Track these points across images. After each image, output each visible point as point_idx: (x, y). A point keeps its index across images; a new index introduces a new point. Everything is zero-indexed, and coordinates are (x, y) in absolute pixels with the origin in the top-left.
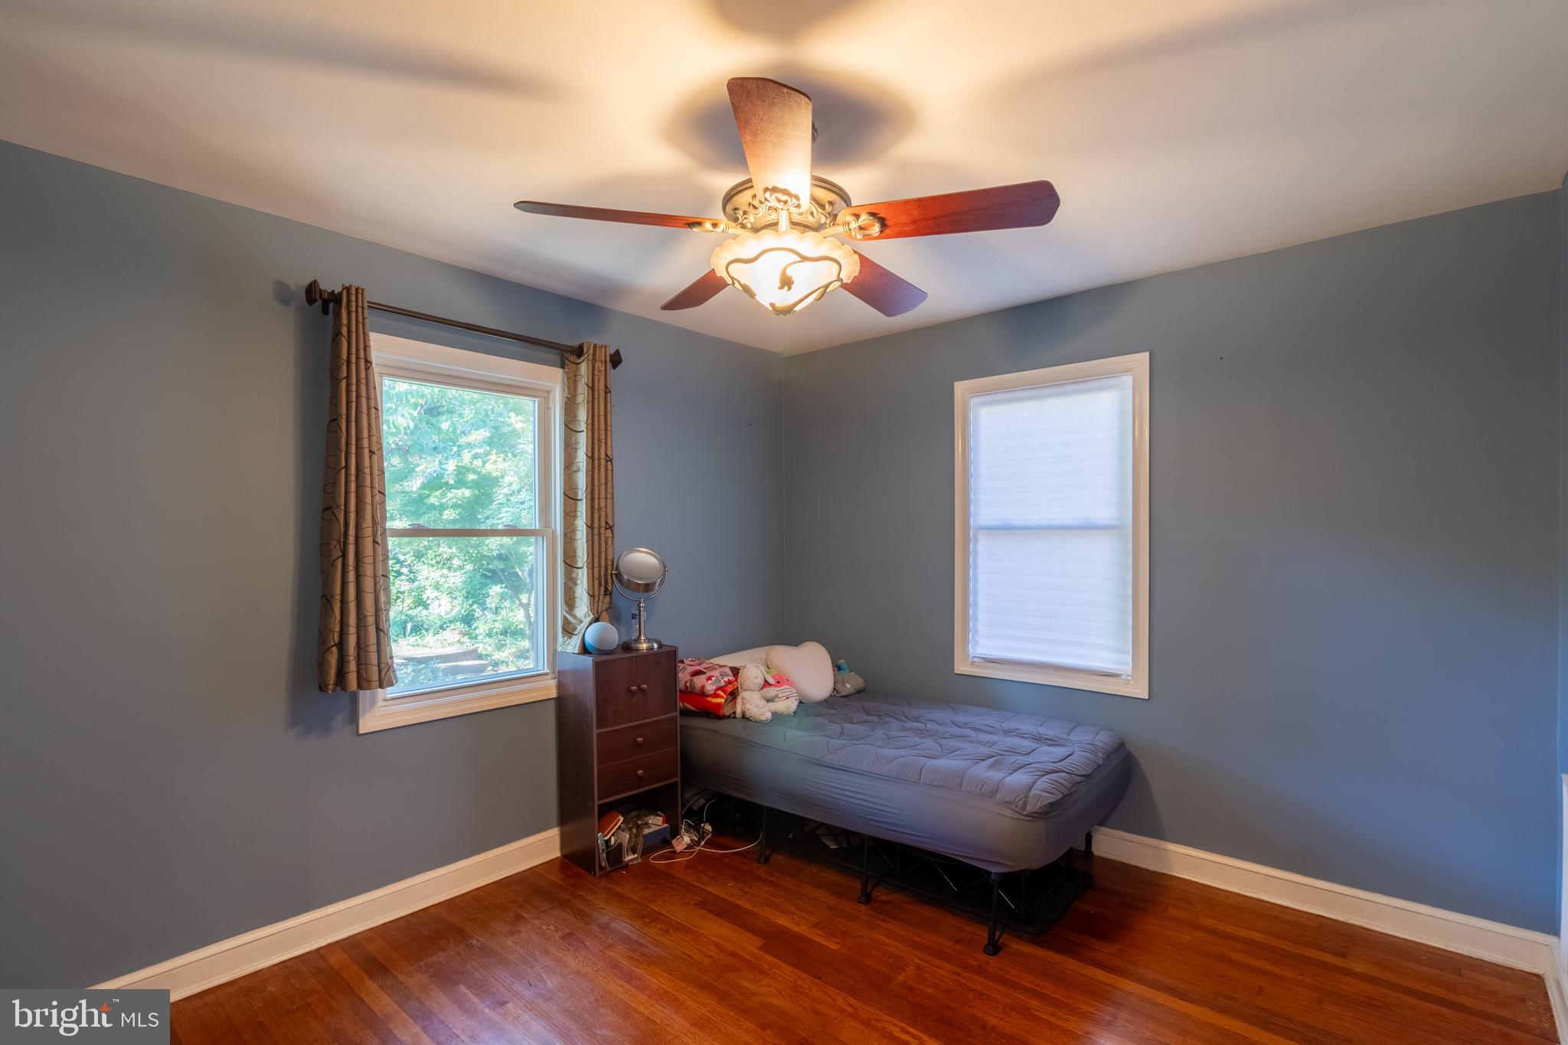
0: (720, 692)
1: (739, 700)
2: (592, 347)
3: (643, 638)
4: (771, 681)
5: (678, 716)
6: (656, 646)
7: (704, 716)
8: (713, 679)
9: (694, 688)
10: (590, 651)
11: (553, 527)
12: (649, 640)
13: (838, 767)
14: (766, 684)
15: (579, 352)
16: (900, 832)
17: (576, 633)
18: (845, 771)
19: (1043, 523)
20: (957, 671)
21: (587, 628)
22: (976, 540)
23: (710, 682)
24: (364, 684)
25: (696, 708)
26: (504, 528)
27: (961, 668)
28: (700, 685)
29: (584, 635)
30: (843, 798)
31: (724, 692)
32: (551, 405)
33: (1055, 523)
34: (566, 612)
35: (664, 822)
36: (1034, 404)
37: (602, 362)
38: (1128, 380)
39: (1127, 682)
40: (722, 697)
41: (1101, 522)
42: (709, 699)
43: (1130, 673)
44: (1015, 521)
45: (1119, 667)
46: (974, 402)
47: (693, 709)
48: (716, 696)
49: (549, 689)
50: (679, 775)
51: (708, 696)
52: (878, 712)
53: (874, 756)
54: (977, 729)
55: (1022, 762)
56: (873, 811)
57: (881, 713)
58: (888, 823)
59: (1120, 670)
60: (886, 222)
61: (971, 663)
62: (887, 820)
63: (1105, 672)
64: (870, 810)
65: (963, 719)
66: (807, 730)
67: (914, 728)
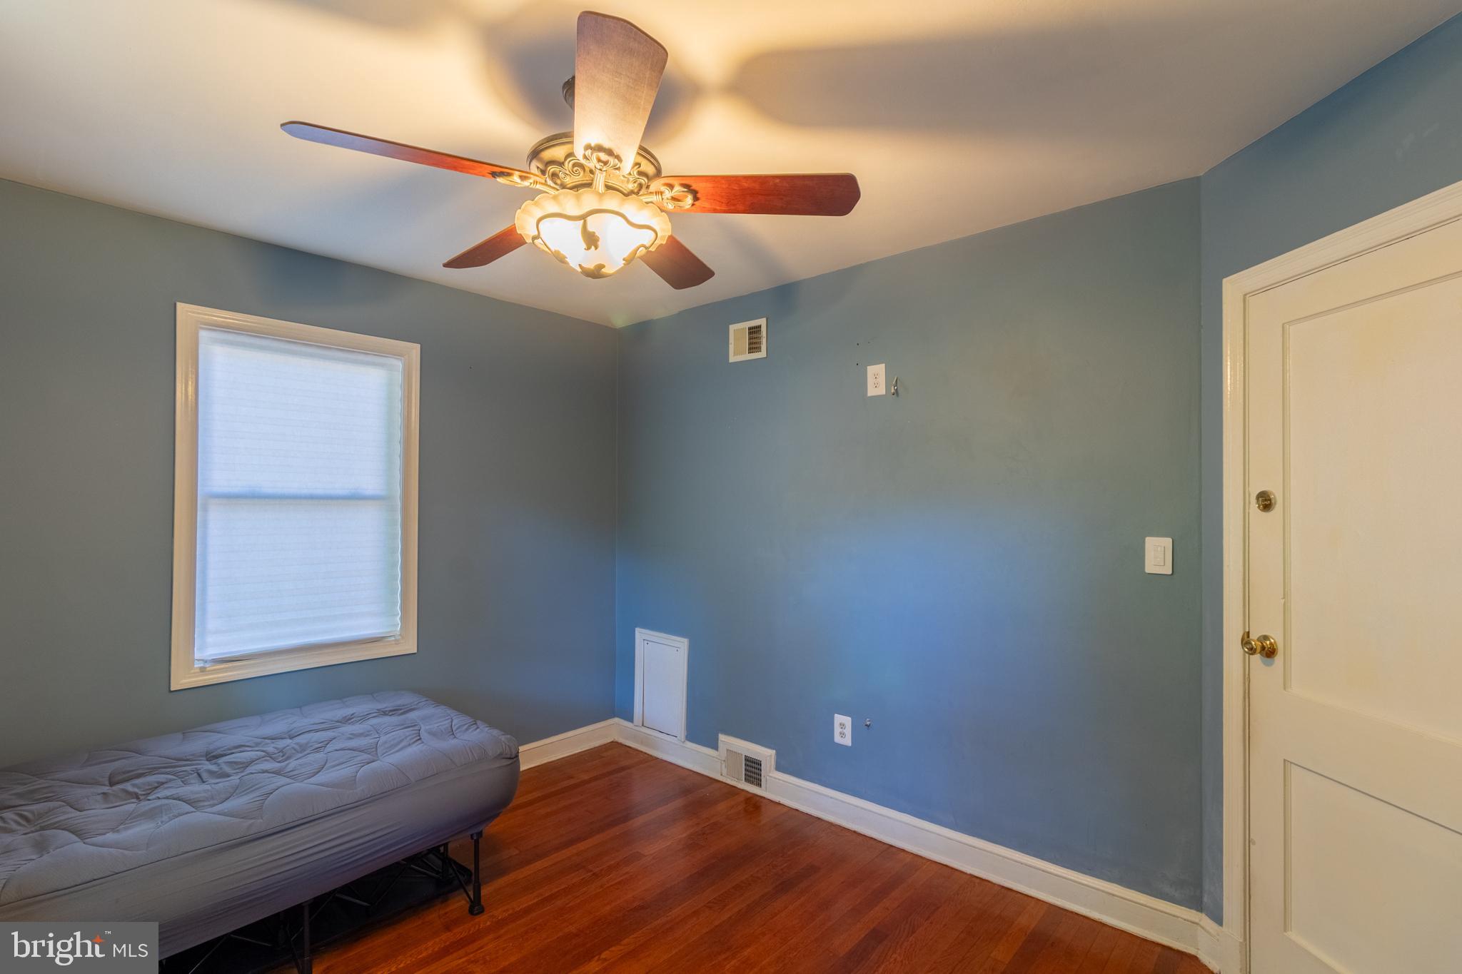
13: (284, 827)
16: (390, 853)
18: (304, 824)
19: (305, 492)
20: (176, 686)
22: (205, 510)
27: (182, 680)
30: (303, 862)
33: (320, 492)
36: (292, 359)
38: (399, 364)
39: (397, 642)
41: (370, 493)
43: (398, 633)
44: (268, 488)
45: (388, 630)
46: (203, 334)
52: (124, 773)
53: (325, 789)
54: (317, 731)
55: (444, 727)
56: (354, 850)
57: (140, 771)
58: (374, 853)
59: (389, 632)
60: (699, 195)
61: (198, 670)
62: (373, 850)
63: (372, 638)
64: (346, 853)
65: (269, 730)
66: (114, 830)
67: (256, 757)
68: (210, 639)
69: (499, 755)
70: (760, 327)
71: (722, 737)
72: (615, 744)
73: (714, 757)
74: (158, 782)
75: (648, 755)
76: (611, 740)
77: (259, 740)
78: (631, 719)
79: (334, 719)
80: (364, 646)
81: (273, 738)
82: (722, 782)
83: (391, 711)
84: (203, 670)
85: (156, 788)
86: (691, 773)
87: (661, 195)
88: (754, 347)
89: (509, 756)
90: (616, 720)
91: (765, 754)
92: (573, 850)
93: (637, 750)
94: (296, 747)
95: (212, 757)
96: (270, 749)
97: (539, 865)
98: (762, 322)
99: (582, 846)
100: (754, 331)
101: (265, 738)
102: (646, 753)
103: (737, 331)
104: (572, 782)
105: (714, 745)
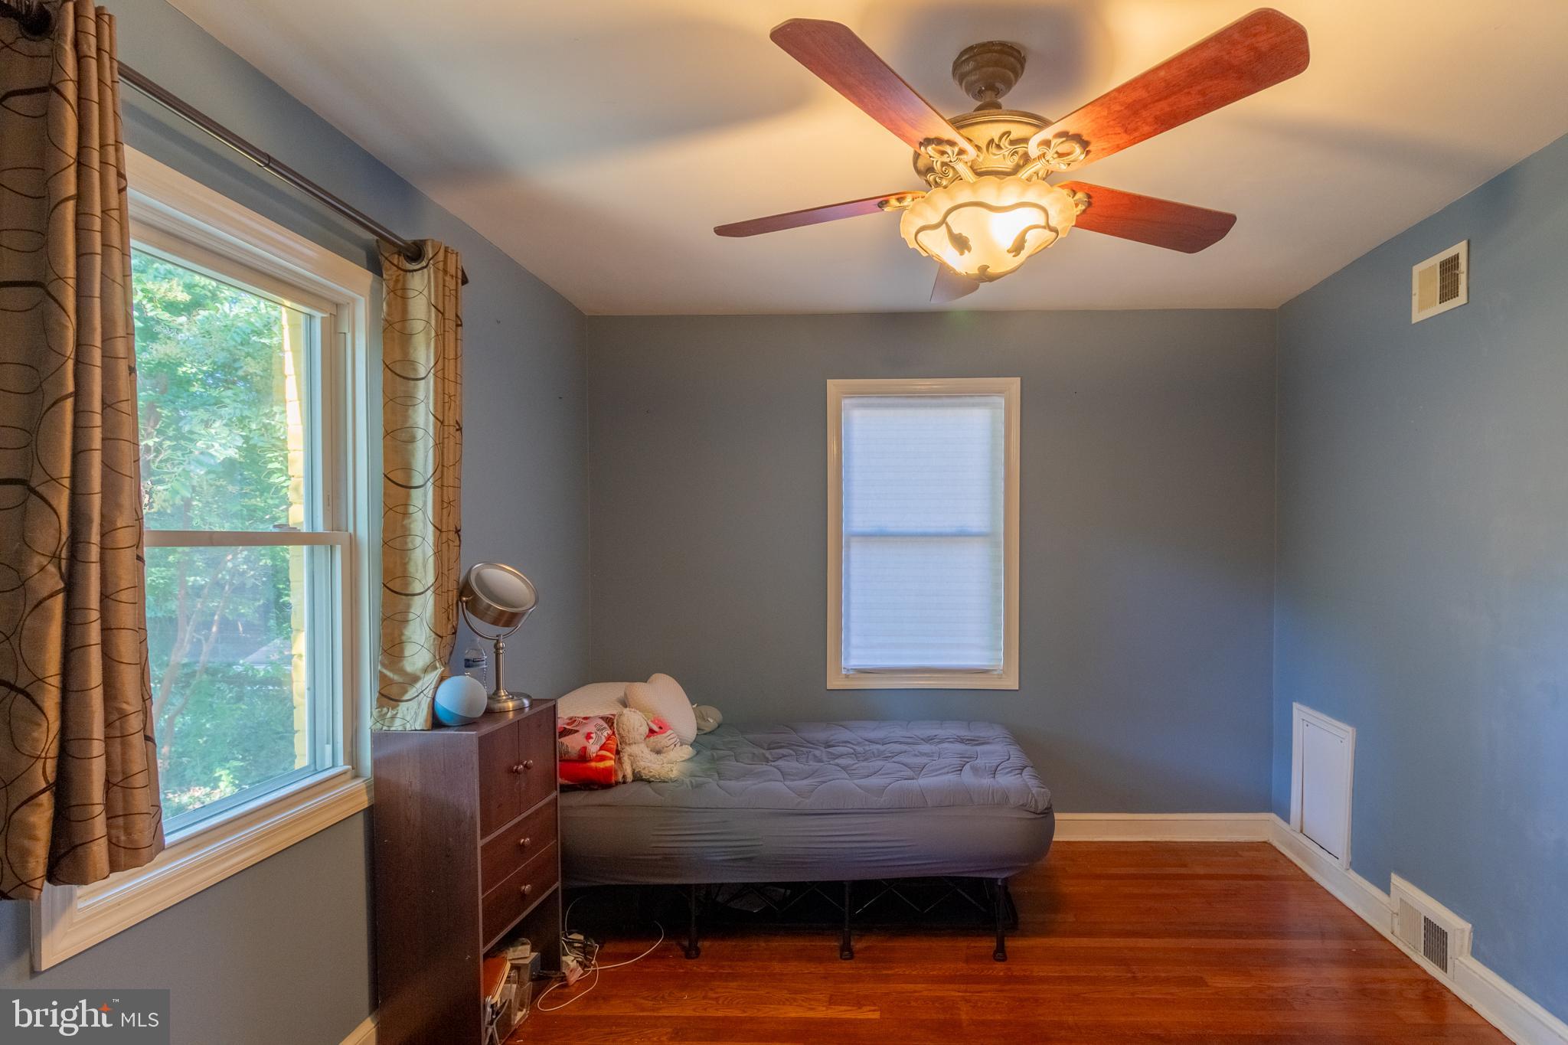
0: (603, 753)
1: (626, 759)
2: (442, 251)
3: (502, 693)
4: (655, 728)
5: (558, 794)
6: (526, 702)
7: (580, 789)
8: (593, 735)
9: (568, 752)
10: (445, 722)
11: (351, 530)
12: (513, 695)
13: (820, 812)
14: (652, 732)
15: (415, 253)
16: (907, 865)
17: (406, 697)
18: (836, 814)
19: (919, 530)
20: (829, 687)
21: (436, 688)
22: (848, 547)
23: (591, 741)
24: (123, 856)
25: (572, 781)
26: (277, 530)
27: (833, 683)
28: (578, 748)
29: (434, 699)
30: (838, 845)
31: (609, 750)
32: (345, 328)
33: (932, 530)
34: (383, 665)
35: (532, 950)
36: (910, 412)
37: (452, 276)
38: (1001, 401)
39: (1000, 677)
40: (611, 759)
41: (975, 530)
42: (593, 764)
43: (1001, 668)
44: (892, 527)
45: (992, 664)
46: (846, 402)
47: (570, 783)
48: (602, 758)
49: (357, 796)
50: (560, 879)
51: (591, 760)
52: (776, 743)
53: (860, 790)
54: (901, 743)
55: (990, 765)
56: (872, 850)
57: (783, 744)
58: (890, 860)
59: (993, 666)
60: (1085, 138)
61: (844, 677)
62: (889, 857)
63: (979, 670)
64: (869, 851)
65: (872, 735)
66: (737, 779)
67: (846, 753)
68: (854, 652)
69: (1022, 805)
70: (1456, 257)
71: (1396, 880)
72: (1266, 846)
73: (1382, 903)
74: (782, 754)
75: (1303, 872)
76: (1263, 840)
77: (861, 740)
78: (1287, 820)
79: (922, 737)
80: (969, 676)
81: (871, 741)
82: (1391, 943)
83: (968, 740)
84: (847, 676)
85: (781, 758)
86: (1352, 915)
87: (1044, 157)
88: (1448, 291)
89: (1033, 810)
90: (1273, 816)
91: (1458, 928)
92: (1131, 942)
93: (1291, 862)
94: (876, 751)
95: (828, 745)
96: (859, 749)
97: (1085, 942)
98: (1460, 249)
99: (1142, 942)
100: (1449, 267)
101: (867, 740)
102: (1300, 869)
103: (1425, 273)
104: (1183, 871)
105: (1386, 887)
